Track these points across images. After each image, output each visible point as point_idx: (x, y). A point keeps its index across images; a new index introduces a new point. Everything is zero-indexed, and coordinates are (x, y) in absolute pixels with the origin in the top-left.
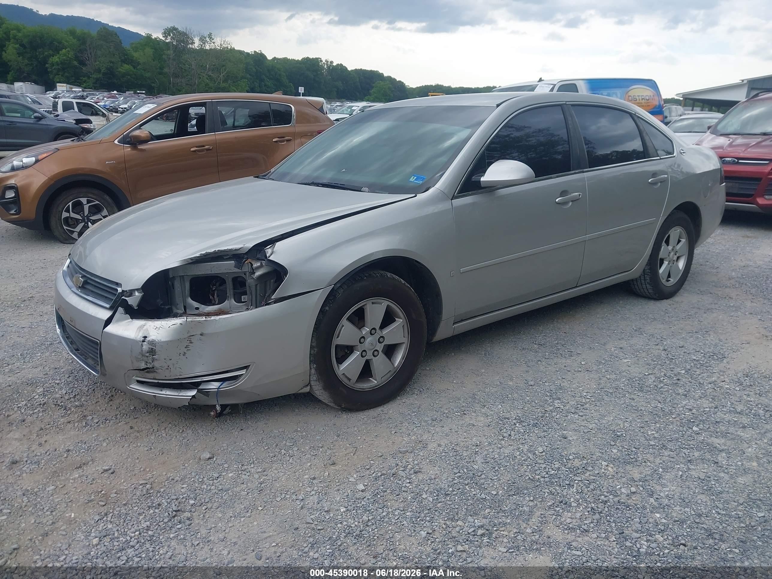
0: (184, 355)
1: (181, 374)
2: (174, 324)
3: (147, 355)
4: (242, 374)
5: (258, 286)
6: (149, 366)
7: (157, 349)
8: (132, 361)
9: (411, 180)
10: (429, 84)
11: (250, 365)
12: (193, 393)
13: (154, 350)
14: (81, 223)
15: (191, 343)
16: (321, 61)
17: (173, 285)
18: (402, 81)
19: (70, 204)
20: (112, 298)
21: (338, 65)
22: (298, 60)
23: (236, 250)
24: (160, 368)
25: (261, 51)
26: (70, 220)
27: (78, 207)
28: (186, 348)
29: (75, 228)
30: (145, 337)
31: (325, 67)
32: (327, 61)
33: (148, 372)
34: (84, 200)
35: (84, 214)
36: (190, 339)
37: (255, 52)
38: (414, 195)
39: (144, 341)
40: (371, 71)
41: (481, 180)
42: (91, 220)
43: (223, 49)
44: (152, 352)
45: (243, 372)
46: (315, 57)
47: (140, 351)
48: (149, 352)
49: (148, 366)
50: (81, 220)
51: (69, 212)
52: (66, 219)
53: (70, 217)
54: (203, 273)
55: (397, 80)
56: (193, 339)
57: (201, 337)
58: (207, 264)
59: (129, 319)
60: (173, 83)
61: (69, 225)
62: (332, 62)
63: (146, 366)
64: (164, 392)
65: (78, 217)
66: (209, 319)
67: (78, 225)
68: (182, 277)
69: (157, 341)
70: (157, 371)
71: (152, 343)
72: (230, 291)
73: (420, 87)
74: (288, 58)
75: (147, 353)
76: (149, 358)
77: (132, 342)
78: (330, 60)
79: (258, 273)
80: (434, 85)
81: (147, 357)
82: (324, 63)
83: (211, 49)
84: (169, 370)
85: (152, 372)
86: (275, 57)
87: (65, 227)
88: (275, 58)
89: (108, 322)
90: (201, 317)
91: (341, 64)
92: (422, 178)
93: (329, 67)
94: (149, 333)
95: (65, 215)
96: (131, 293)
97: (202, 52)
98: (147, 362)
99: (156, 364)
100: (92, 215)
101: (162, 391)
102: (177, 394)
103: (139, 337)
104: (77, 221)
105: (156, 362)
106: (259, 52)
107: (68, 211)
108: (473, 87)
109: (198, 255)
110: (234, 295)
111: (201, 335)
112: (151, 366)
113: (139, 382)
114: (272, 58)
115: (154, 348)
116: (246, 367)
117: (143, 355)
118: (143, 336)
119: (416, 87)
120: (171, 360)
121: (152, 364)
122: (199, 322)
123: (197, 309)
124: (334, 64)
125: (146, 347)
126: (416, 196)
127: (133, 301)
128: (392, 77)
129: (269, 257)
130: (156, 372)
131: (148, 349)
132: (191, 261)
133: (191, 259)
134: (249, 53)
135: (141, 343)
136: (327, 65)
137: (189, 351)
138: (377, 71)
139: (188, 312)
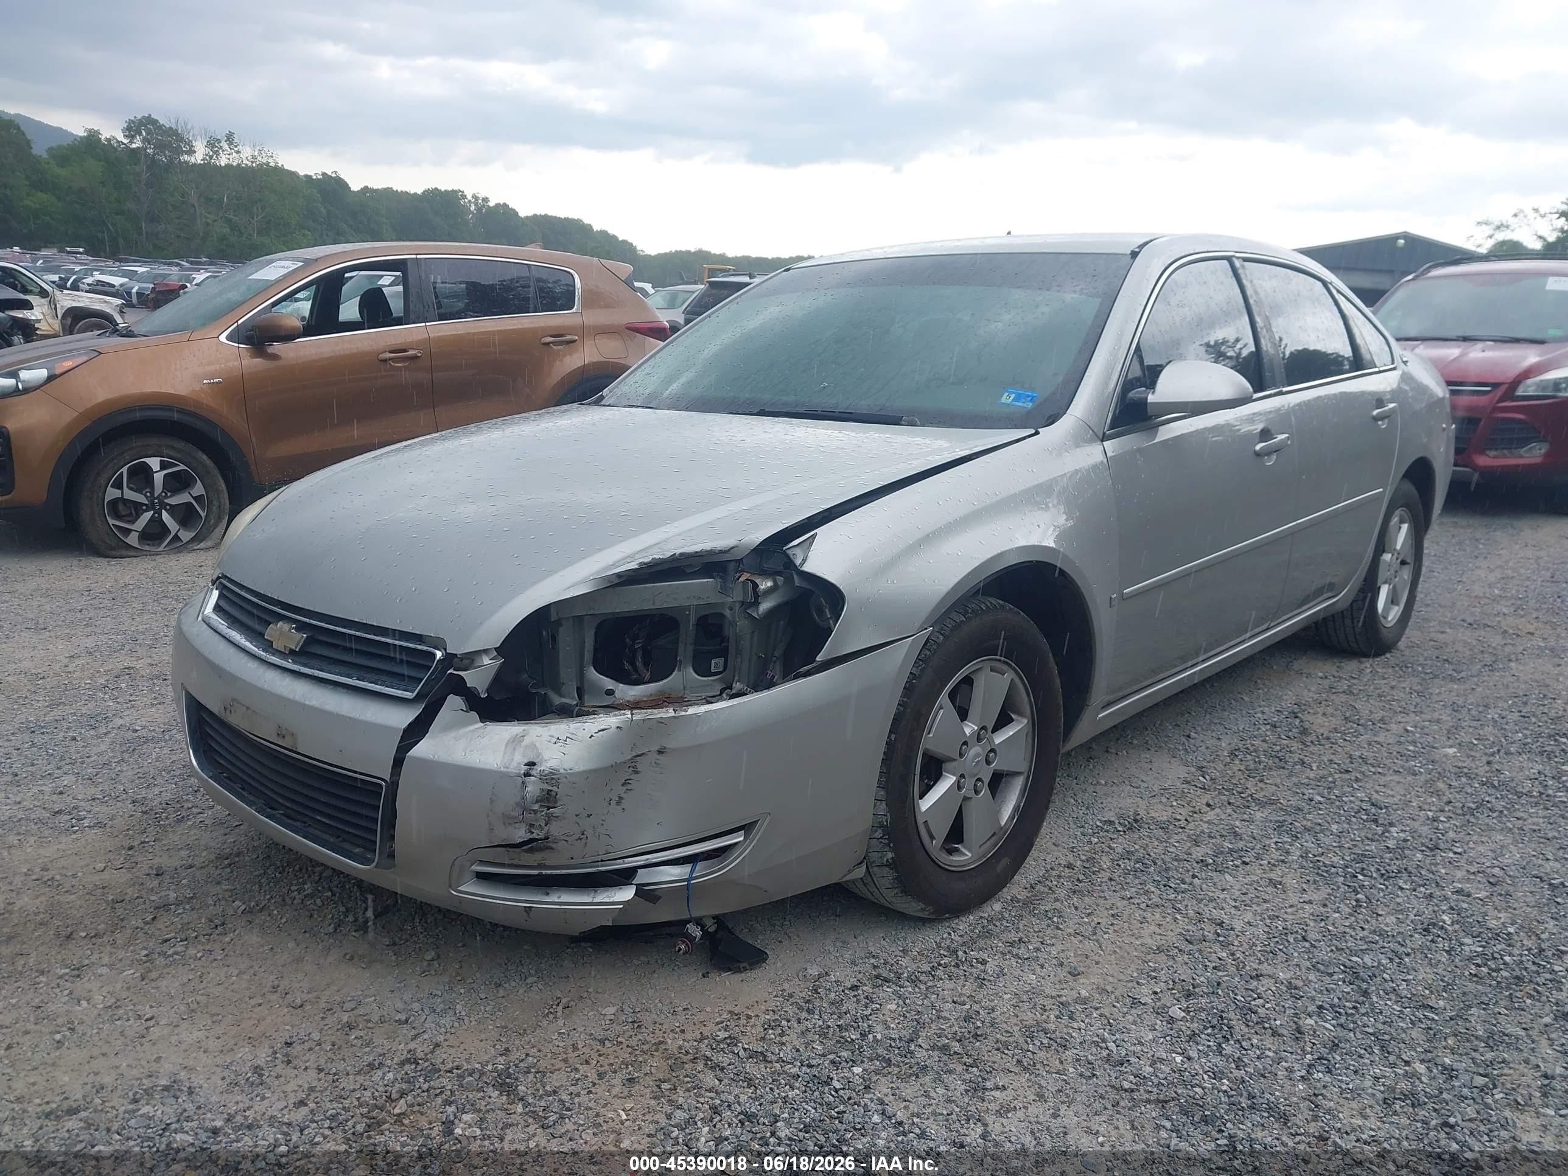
0: (618, 803)
1: (610, 849)
2: (602, 728)
3: (536, 807)
4: (739, 842)
5: (756, 634)
6: (537, 834)
7: (561, 791)
8: (490, 824)
9: (1004, 400)
10: (683, 249)
11: (756, 822)
12: (627, 894)
13: (553, 794)
14: (146, 511)
15: (636, 772)
16: (464, 197)
17: (554, 638)
18: (630, 241)
19: (125, 470)
20: (420, 676)
21: (498, 205)
22: (416, 194)
23: (721, 552)
24: (562, 837)
25: (336, 172)
26: (121, 507)
27: (142, 476)
28: (623, 785)
29: (133, 522)
30: (532, 764)
31: (473, 208)
32: (475, 197)
33: (531, 851)
34: (154, 463)
35: (152, 493)
36: (633, 765)
37: (324, 174)
38: (1033, 431)
39: (527, 775)
40: (567, 219)
41: (1149, 401)
42: (168, 504)
43: (258, 165)
44: (548, 799)
45: (739, 838)
46: (450, 189)
47: (518, 799)
48: (541, 801)
49: (535, 836)
50: (145, 505)
51: (120, 487)
52: (114, 503)
53: (122, 500)
54: (634, 608)
55: (620, 239)
56: (642, 765)
57: (658, 757)
58: (645, 587)
59: (476, 723)
60: (147, 233)
61: (118, 516)
62: (486, 200)
63: (529, 836)
64: (554, 898)
65: (140, 498)
66: (683, 713)
67: (138, 517)
68: (580, 619)
69: (562, 771)
70: (553, 846)
71: (551, 777)
72: (685, 651)
73: (666, 254)
74: (395, 189)
75: (537, 802)
76: (539, 815)
77: (500, 777)
78: (481, 196)
79: (765, 606)
80: (693, 250)
81: (535, 812)
82: (469, 201)
83: (228, 166)
84: (584, 841)
85: (540, 850)
86: (366, 187)
87: (111, 522)
88: (366, 189)
89: (416, 731)
90: (664, 710)
91: (505, 204)
92: (1029, 396)
93: (479, 209)
94: (539, 755)
95: (112, 493)
96: (469, 660)
97: (207, 170)
98: (532, 825)
99: (555, 829)
100: (169, 494)
101: (547, 894)
102: (589, 900)
103: (517, 762)
104: (137, 509)
105: (554, 823)
106: (334, 175)
107: (118, 485)
108: (770, 258)
109: (633, 565)
110: (694, 657)
111: (660, 752)
112: (542, 836)
113: (481, 876)
114: (359, 189)
115: (555, 789)
116: (747, 828)
117: (524, 809)
118: (526, 761)
119: (656, 253)
120: (589, 816)
121: (546, 828)
122: (661, 721)
123: (610, 692)
124: (492, 204)
125: (533, 788)
126: (1037, 433)
127: (477, 678)
128: (610, 232)
129: (802, 564)
130: (552, 848)
131: (537, 793)
132: (617, 581)
133: (618, 575)
134: (310, 177)
135: (520, 780)
136: (476, 205)
137: (630, 792)
138: (579, 221)
139: (589, 701)
